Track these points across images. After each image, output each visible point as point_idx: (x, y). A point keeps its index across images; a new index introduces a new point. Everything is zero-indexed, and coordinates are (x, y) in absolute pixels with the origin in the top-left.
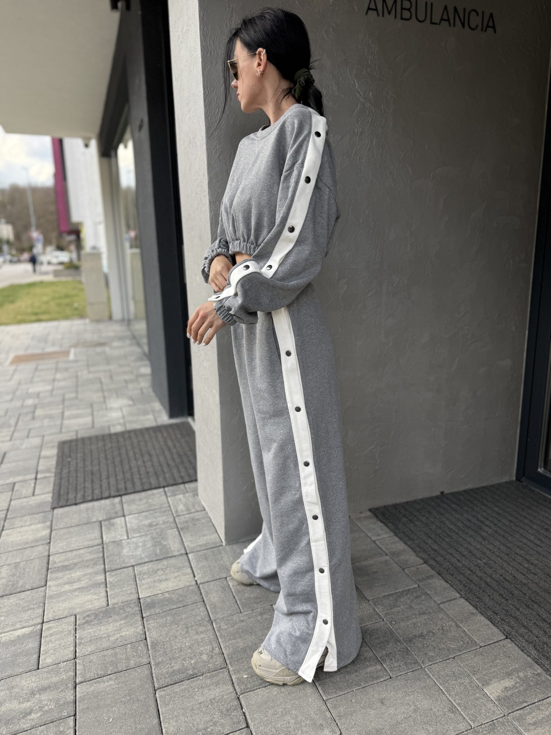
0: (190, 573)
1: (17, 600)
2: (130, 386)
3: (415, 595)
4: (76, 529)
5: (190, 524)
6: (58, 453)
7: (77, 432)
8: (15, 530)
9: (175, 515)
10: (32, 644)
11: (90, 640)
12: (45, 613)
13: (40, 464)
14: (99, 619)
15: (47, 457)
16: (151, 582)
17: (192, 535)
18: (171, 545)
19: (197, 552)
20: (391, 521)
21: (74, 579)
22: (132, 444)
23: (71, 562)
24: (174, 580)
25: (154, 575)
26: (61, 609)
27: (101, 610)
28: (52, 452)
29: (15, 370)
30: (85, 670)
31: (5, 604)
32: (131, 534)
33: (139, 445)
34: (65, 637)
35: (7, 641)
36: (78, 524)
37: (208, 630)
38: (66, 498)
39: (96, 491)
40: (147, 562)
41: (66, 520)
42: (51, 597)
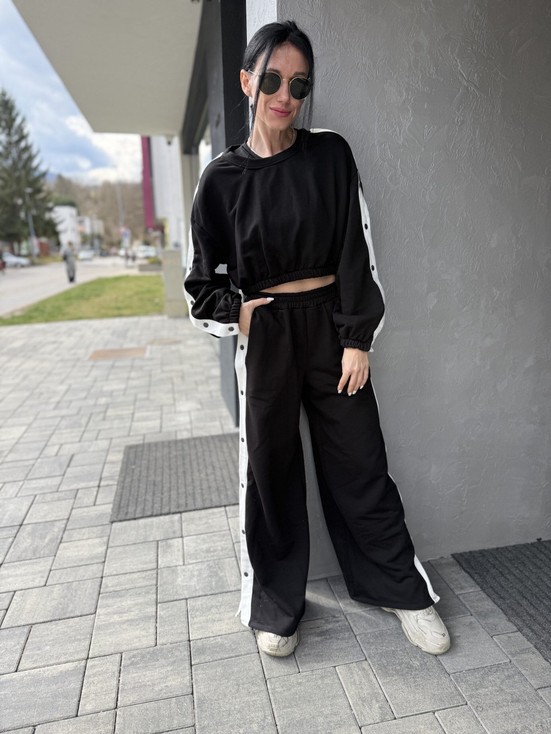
1: (65, 628)
2: (200, 388)
4: (132, 548)
6: (123, 458)
7: (144, 435)
8: (72, 543)
9: (234, 541)
10: (74, 684)
11: (134, 687)
12: (91, 647)
13: (105, 470)
14: (145, 662)
15: (112, 463)
16: (204, 622)
18: (228, 578)
21: (124, 609)
22: (197, 454)
23: (123, 587)
24: (228, 621)
25: (208, 613)
26: (107, 643)
27: (148, 650)
28: (118, 457)
29: (93, 366)
30: (124, 725)
31: (52, 631)
32: (187, 559)
33: (203, 455)
34: (108, 680)
35: (49, 676)
36: (135, 542)
37: (261, 691)
38: (126, 511)
39: (156, 505)
40: (202, 596)
41: (123, 536)
42: (99, 628)
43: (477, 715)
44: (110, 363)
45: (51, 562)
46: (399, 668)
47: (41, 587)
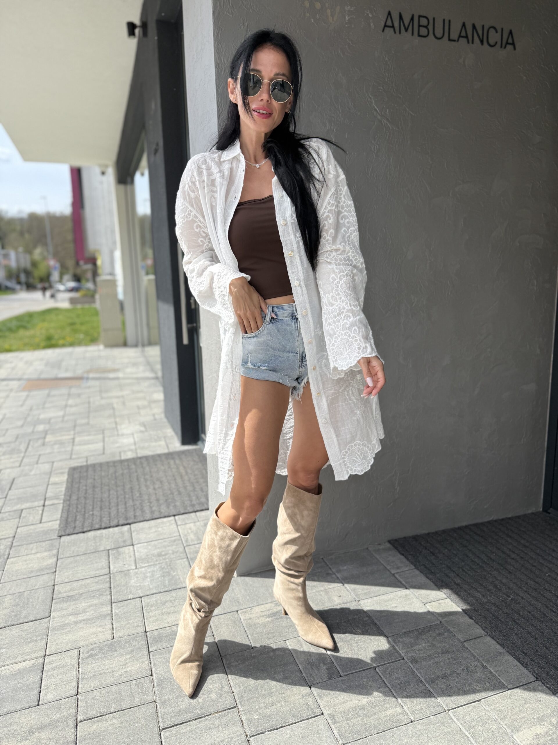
1: (19, 632)
2: (143, 412)
3: (437, 632)
4: (83, 557)
6: (68, 480)
7: (87, 457)
8: (20, 558)
9: (185, 545)
10: (34, 679)
11: (94, 675)
12: (48, 646)
13: (48, 491)
14: (103, 653)
15: (55, 484)
16: (159, 615)
18: (180, 576)
20: (412, 553)
21: (79, 611)
22: (143, 471)
23: (77, 592)
25: (163, 607)
26: (64, 641)
27: (105, 643)
28: (62, 478)
29: (28, 396)
30: (87, 707)
31: (7, 636)
32: (139, 564)
33: (150, 472)
34: (67, 672)
36: (85, 552)
38: (74, 526)
39: (104, 519)
40: (156, 593)
41: (73, 548)
42: (54, 629)
43: (412, 667)
44: (46, 392)
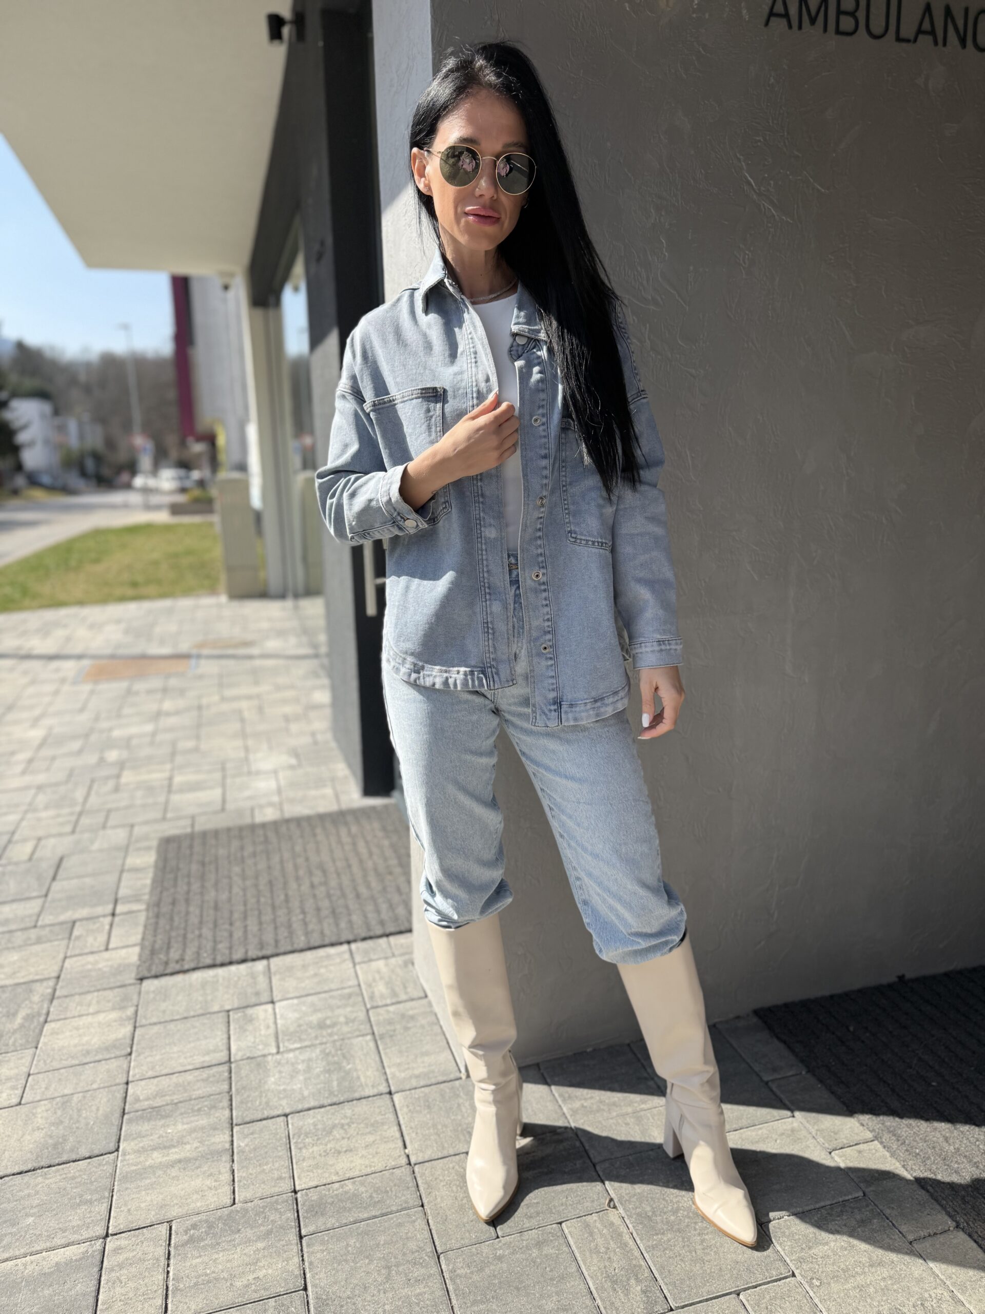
0: (397, 1139)
1: (60, 1181)
2: (294, 727)
4: (181, 1026)
5: (398, 1027)
6: (156, 862)
7: (193, 818)
8: (68, 1021)
9: (369, 1006)
10: (83, 1286)
11: (196, 1284)
12: (112, 1214)
13: (123, 884)
14: (215, 1235)
15: (136, 870)
16: (320, 1155)
17: (400, 1052)
18: (360, 1073)
19: (410, 1090)
20: (800, 1038)
21: (172, 1140)
22: (292, 849)
23: (168, 1098)
24: (364, 1152)
25: (327, 1138)
26: (143, 1205)
27: (219, 1213)
28: (146, 859)
29: (92, 692)
31: (38, 1188)
32: (283, 1043)
33: (305, 850)
34: (147, 1274)
35: (35, 1274)
36: (185, 1015)
37: (430, 1276)
38: (165, 958)
39: (220, 946)
40: (314, 1108)
41: (163, 1006)
42: (126, 1178)
43: (812, 1294)
44: (124, 685)
45: (29, 1059)
46: (672, 1218)
47: (12, 1107)
